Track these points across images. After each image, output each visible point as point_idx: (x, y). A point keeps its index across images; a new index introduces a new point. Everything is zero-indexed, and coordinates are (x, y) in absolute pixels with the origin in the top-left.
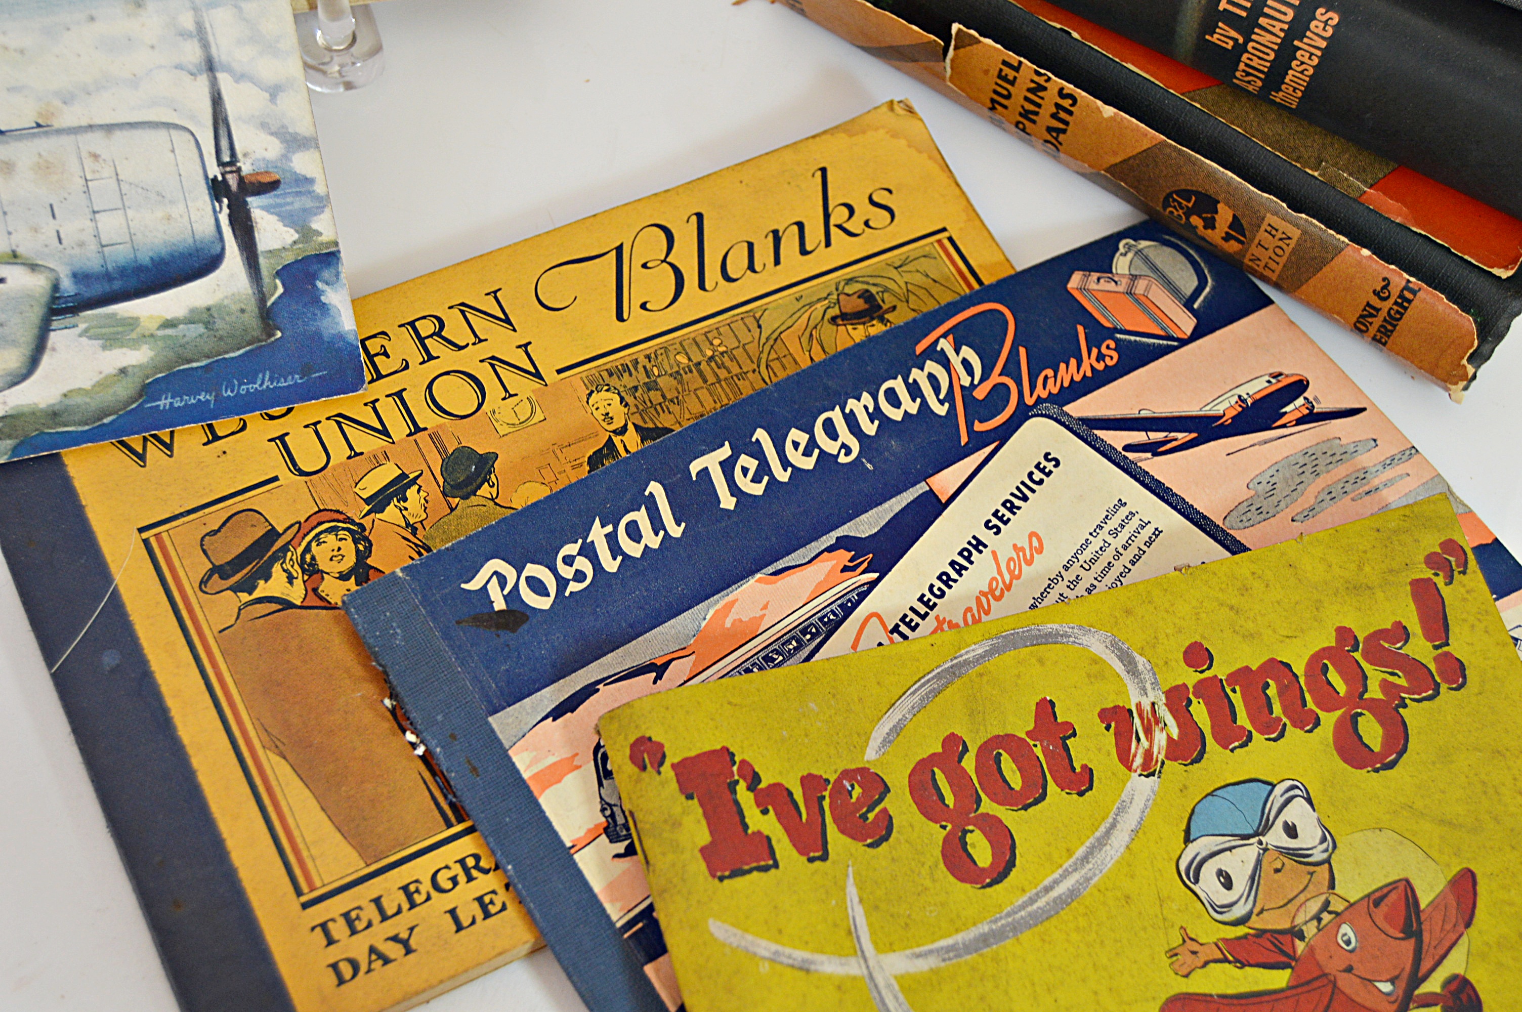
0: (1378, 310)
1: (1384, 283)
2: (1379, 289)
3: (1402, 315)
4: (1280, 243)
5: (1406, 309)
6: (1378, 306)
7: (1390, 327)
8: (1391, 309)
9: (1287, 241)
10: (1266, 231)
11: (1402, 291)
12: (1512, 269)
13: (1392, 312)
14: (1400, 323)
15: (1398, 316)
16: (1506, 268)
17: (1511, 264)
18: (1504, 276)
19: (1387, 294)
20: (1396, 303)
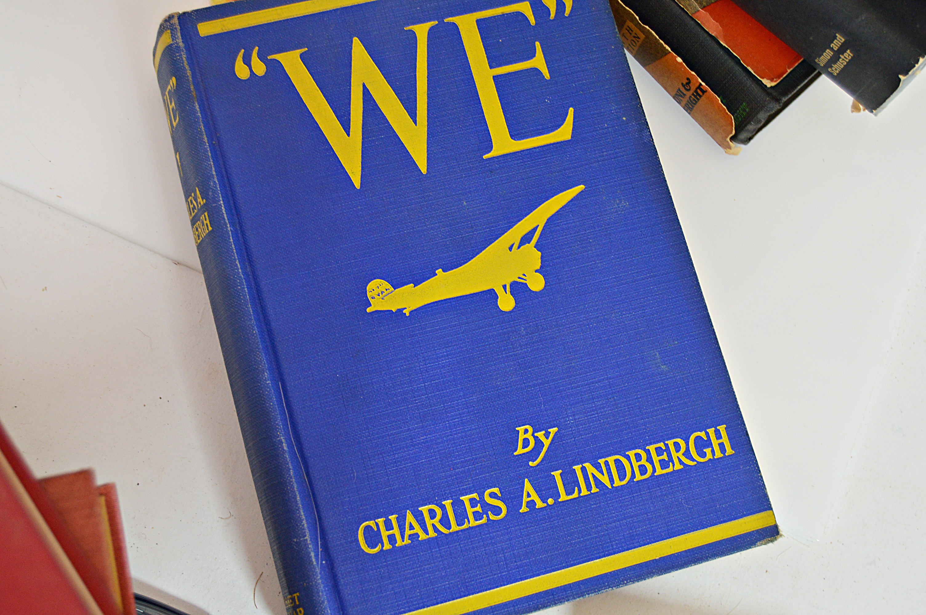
0: (685, 95)
1: (687, 81)
2: (684, 83)
3: (696, 102)
4: (634, 39)
5: (698, 99)
6: (685, 93)
7: (690, 106)
8: (691, 97)
9: (637, 39)
10: (627, 29)
11: (697, 89)
12: (776, 81)
13: (692, 99)
14: (696, 106)
15: (694, 102)
16: (772, 80)
17: (776, 78)
18: (769, 86)
19: (688, 88)
20: (693, 94)
